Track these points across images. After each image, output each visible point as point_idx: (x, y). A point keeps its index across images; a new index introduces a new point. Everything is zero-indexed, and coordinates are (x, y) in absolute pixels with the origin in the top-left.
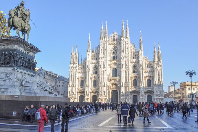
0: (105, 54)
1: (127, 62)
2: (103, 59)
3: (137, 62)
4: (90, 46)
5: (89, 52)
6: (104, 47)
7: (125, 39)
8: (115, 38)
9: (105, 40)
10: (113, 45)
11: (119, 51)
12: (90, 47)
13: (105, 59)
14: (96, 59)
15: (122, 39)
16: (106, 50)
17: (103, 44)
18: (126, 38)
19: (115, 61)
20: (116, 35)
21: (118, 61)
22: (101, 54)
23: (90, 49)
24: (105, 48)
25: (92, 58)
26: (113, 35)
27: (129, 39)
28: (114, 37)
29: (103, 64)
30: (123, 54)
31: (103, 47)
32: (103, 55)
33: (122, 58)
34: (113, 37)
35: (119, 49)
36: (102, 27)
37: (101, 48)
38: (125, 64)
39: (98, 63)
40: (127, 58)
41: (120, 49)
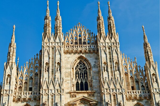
0: (58, 75)
1: (120, 97)
2: (51, 87)
3: (145, 98)
4: (15, 54)
5: (11, 68)
6: (54, 58)
7: (107, 40)
8: (80, 40)
9: (57, 40)
10: (77, 56)
11: (94, 69)
12: (14, 58)
13: (57, 87)
14: (28, 89)
15: (102, 40)
16: (59, 64)
17: (51, 49)
18: (111, 38)
19: (86, 95)
20: (83, 33)
21: (93, 96)
22: (45, 75)
23: (14, 61)
24: (57, 60)
25: (18, 86)
26: (74, 33)
27: (118, 41)
28: (78, 38)
29: (50, 100)
30: (105, 74)
31: (51, 56)
32: (51, 77)
33: (106, 86)
34: (76, 38)
35: (92, 64)
36: (48, 14)
37: (46, 59)
38: (113, 102)
39: (35, 99)
40: (118, 86)
41: (97, 66)
